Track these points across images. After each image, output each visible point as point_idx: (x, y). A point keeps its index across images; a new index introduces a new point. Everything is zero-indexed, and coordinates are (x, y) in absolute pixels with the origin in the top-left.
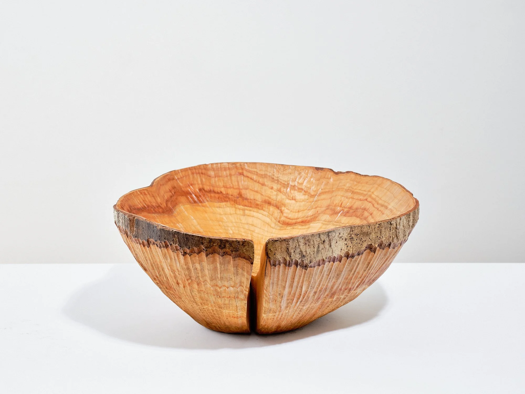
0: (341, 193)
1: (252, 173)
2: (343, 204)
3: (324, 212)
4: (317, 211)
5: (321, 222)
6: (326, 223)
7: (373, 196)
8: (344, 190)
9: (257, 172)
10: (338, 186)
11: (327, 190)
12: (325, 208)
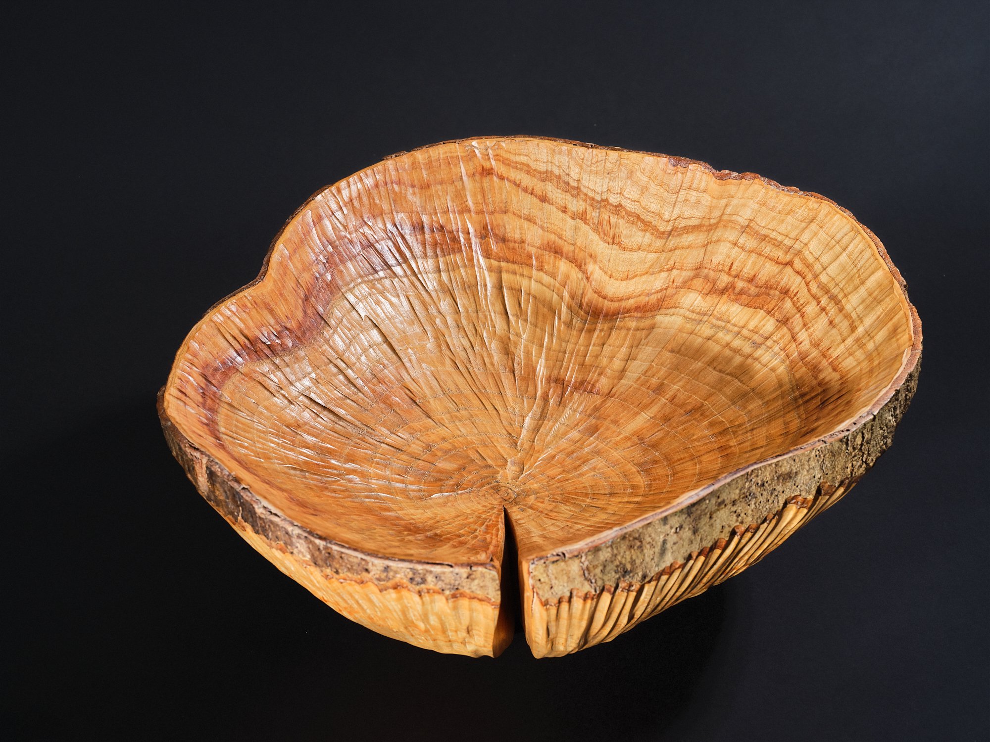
0: (732, 235)
1: (516, 168)
2: (734, 267)
3: (686, 285)
4: (672, 280)
5: (682, 311)
6: (694, 316)
7: (806, 253)
8: (738, 227)
9: (528, 166)
10: (723, 214)
11: (696, 222)
12: (690, 274)
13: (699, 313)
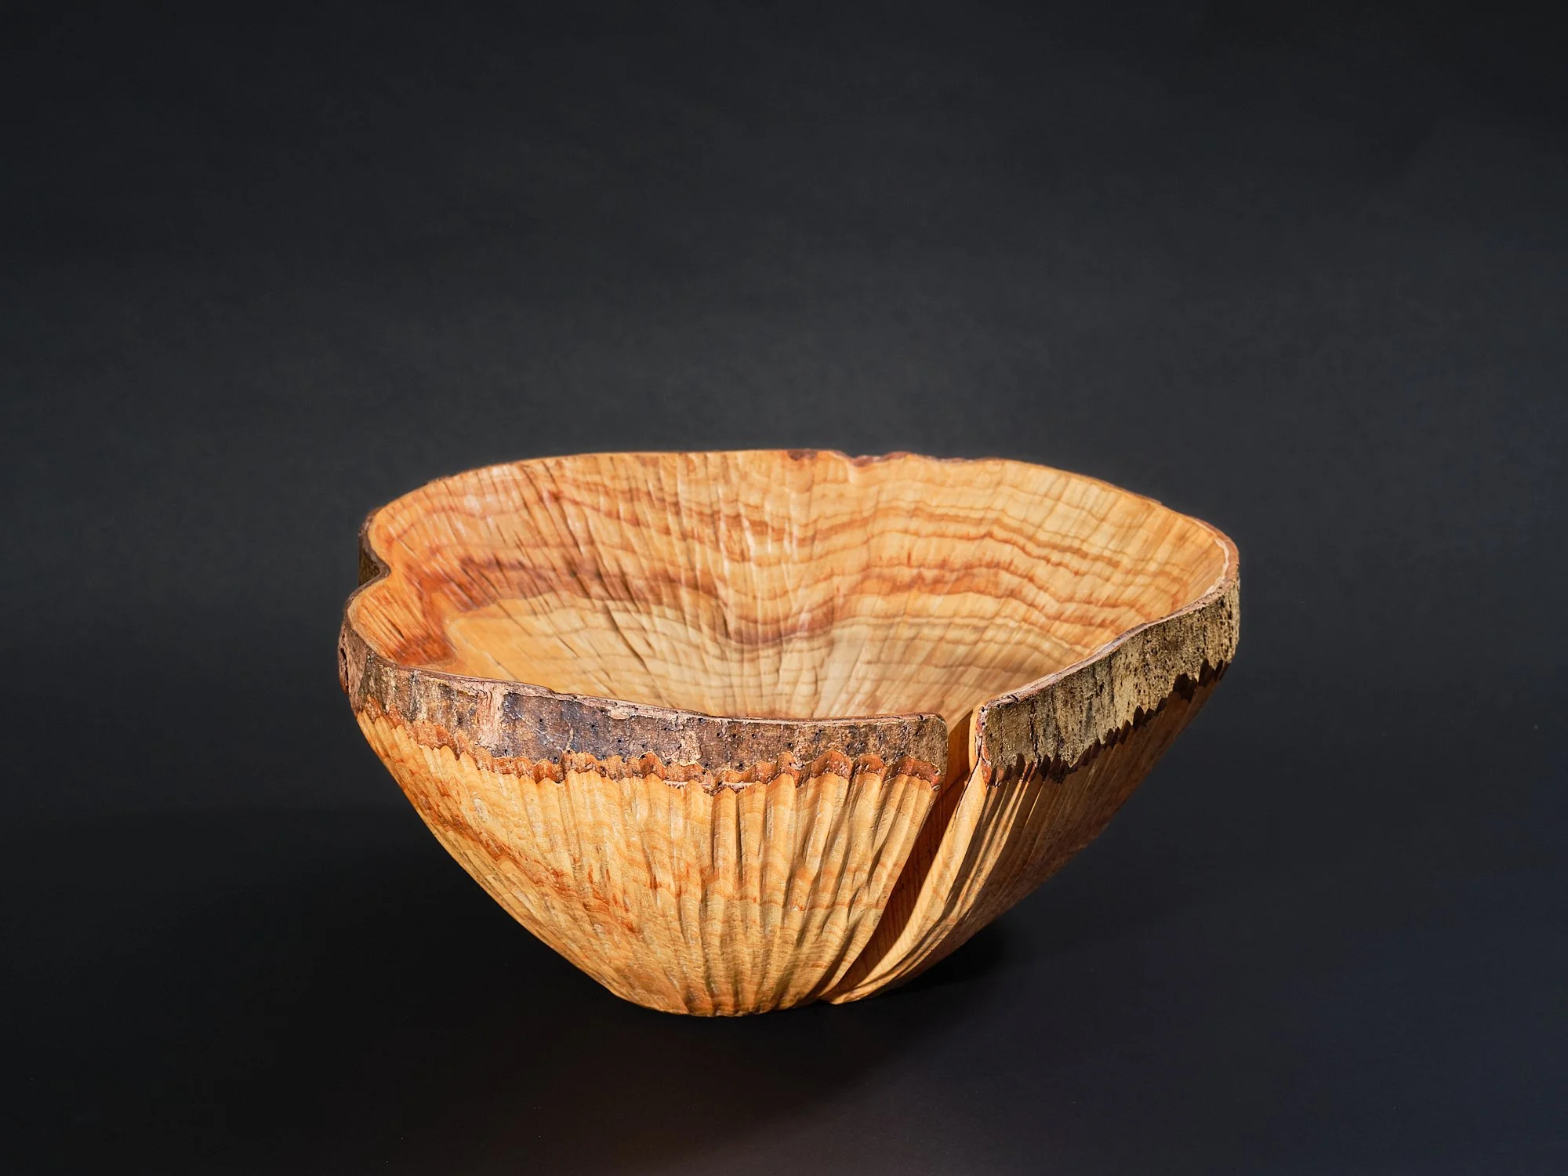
0: (898, 523)
1: (590, 489)
2: (914, 557)
3: (857, 589)
4: (835, 589)
5: (862, 619)
6: (880, 621)
7: (1005, 520)
8: (904, 513)
9: (605, 486)
10: (878, 502)
11: (845, 519)
12: (857, 577)
13: (887, 617)
